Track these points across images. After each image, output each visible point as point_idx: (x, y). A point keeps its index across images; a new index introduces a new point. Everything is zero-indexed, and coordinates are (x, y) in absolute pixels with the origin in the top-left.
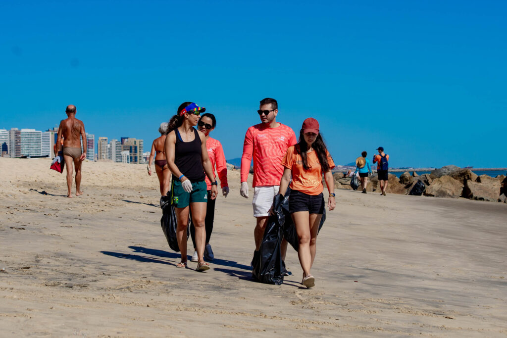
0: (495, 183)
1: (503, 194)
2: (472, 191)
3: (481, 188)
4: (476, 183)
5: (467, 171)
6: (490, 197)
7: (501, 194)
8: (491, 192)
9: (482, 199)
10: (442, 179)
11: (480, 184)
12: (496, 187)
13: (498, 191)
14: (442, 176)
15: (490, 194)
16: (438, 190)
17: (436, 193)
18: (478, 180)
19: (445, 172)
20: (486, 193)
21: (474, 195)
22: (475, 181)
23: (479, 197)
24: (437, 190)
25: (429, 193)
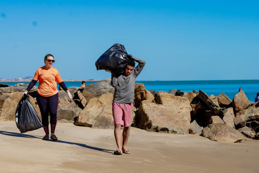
0: (183, 105)
1: (195, 121)
2: (150, 118)
3: (163, 113)
4: (154, 105)
5: (140, 87)
6: (178, 126)
7: (191, 122)
8: (178, 119)
9: (165, 130)
10: (103, 98)
11: (160, 106)
12: (184, 111)
13: (189, 117)
14: (103, 95)
15: (177, 121)
16: (98, 117)
17: (95, 121)
18: (158, 100)
19: (105, 88)
20: (171, 120)
21: (154, 125)
22: (153, 101)
23: (161, 126)
24: (95, 116)
25: (83, 121)
